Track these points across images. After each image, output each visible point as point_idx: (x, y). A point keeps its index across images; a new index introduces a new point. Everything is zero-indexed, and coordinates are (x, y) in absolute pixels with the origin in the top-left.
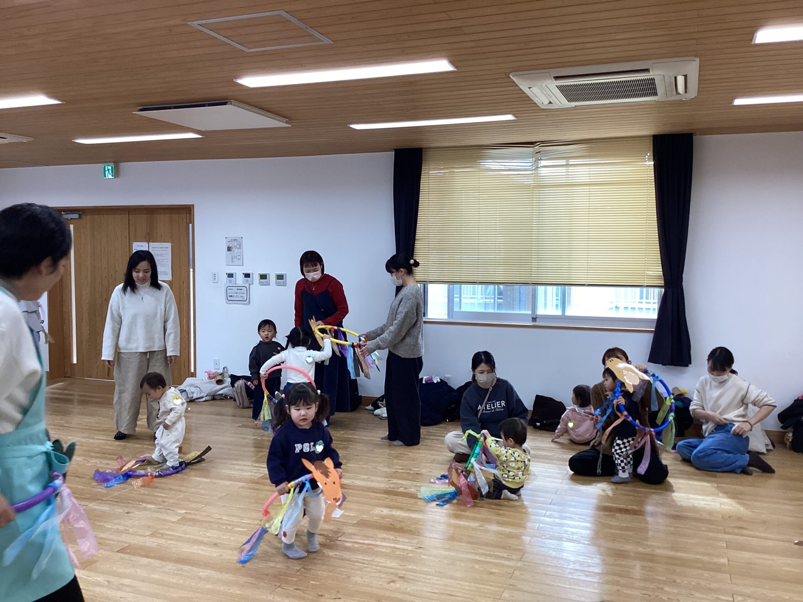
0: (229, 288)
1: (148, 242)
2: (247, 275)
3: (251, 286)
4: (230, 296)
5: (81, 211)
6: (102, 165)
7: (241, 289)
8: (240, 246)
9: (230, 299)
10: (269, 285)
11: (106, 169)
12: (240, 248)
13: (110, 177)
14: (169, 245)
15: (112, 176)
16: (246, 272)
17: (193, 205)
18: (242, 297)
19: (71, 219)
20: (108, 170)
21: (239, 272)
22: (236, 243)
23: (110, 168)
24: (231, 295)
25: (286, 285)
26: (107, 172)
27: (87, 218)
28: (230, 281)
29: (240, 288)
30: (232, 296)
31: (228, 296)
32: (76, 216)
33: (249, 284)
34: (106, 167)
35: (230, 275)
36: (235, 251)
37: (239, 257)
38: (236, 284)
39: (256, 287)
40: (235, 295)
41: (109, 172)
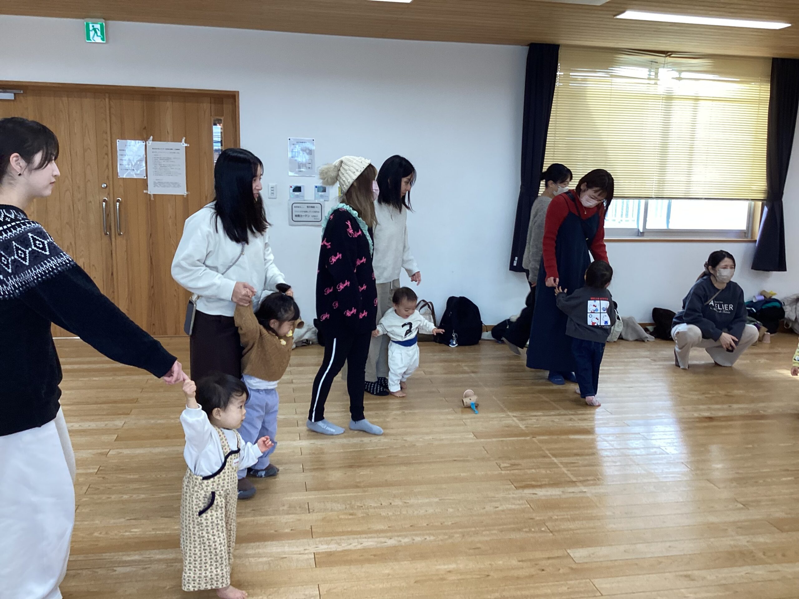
0: (294, 205)
1: (145, 140)
2: (322, 189)
3: (326, 203)
4: (296, 216)
6: (83, 22)
7: (314, 207)
9: (296, 219)
11: (91, 28)
12: (310, 153)
13: (98, 40)
14: (181, 145)
15: (103, 39)
17: (238, 92)
18: (314, 216)
20: (95, 29)
21: (309, 185)
22: (304, 147)
23: (98, 26)
24: (297, 214)
26: (92, 33)
28: (297, 196)
29: (311, 205)
30: (299, 216)
31: (294, 216)
34: (91, 25)
35: (298, 189)
37: (309, 166)
38: (304, 200)
40: (302, 214)
41: (96, 32)
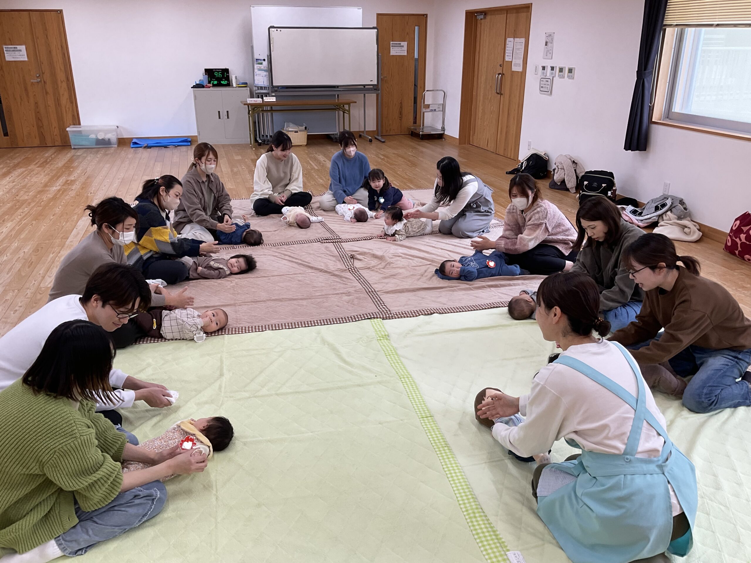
0: (542, 79)
1: (514, 38)
2: (552, 68)
3: (554, 78)
5: (485, 13)
8: (552, 41)
9: (541, 88)
10: (564, 77)
12: (552, 43)
14: (523, 40)
16: (552, 65)
17: (531, 4)
18: (547, 88)
19: (481, 19)
21: (549, 64)
22: (550, 38)
24: (542, 86)
25: (573, 78)
27: (488, 17)
28: (543, 73)
29: (547, 80)
32: (482, 17)
33: (553, 77)
35: (544, 68)
36: (549, 44)
37: (550, 51)
38: (546, 76)
39: (556, 79)
40: (544, 86)
